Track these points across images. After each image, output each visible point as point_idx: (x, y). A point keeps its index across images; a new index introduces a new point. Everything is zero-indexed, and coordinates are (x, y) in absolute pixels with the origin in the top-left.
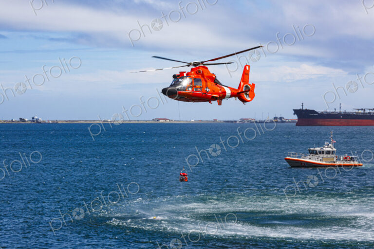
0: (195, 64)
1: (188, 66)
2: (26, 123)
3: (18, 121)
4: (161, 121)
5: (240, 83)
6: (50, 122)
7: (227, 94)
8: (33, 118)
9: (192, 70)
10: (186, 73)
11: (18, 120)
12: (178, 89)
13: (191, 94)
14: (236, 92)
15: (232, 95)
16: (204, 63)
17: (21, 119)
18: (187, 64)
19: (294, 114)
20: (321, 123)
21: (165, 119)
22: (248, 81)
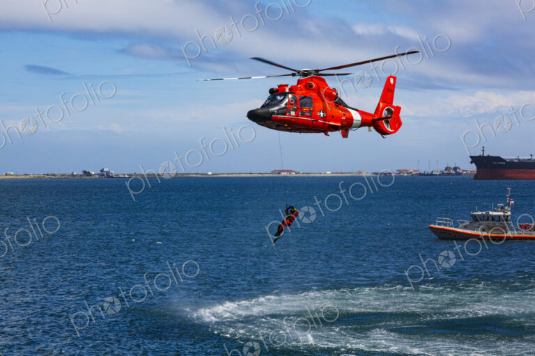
0: (305, 74)
1: (293, 75)
2: (93, 177)
3: (81, 175)
4: (283, 174)
5: (379, 104)
6: (126, 176)
7: (354, 121)
8: (102, 171)
9: (299, 82)
10: (289, 87)
11: (81, 173)
12: (273, 113)
13: (294, 120)
14: (370, 118)
15: (363, 124)
16: (320, 72)
17: (85, 172)
18: (291, 72)
19: (471, 163)
20: (510, 176)
21: (290, 171)
22: (392, 102)
